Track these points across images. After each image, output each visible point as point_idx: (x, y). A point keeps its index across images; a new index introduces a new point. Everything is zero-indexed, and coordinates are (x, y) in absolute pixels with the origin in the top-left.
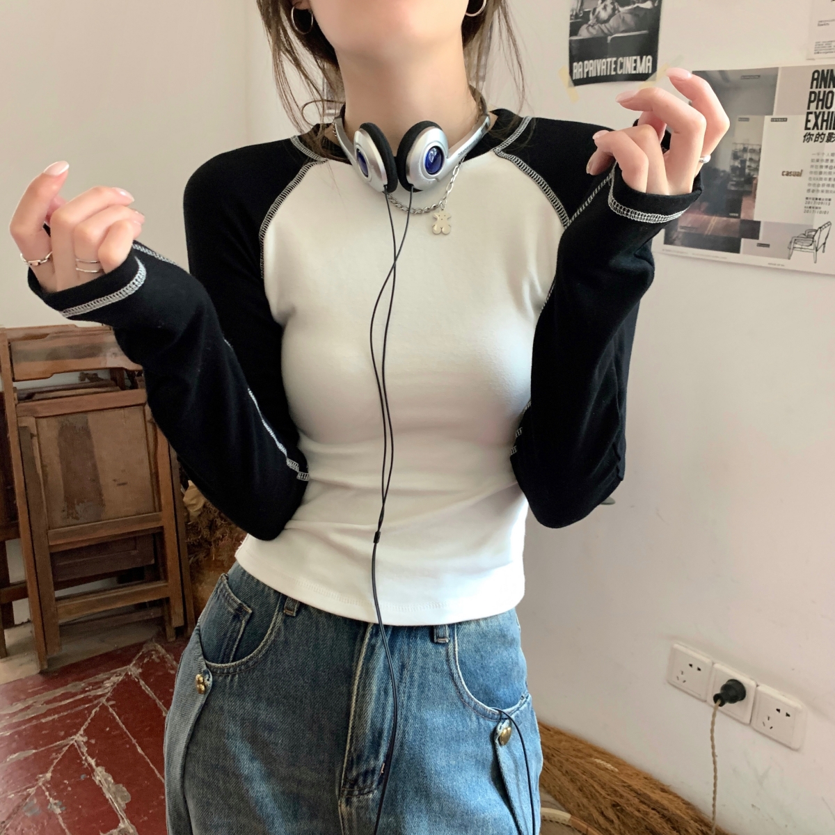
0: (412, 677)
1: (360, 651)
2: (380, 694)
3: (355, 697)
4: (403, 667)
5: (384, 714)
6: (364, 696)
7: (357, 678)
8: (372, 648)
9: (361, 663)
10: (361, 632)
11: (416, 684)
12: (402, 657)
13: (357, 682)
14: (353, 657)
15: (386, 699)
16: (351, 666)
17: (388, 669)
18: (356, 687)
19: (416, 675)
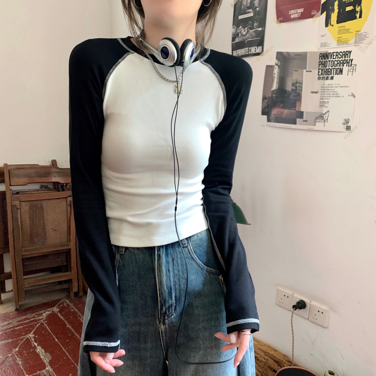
0: (177, 262)
1: (155, 258)
2: (167, 272)
3: (157, 277)
4: (173, 260)
5: (170, 280)
6: (160, 275)
7: (156, 269)
8: (159, 256)
9: (156, 262)
10: (154, 251)
11: (180, 265)
12: (172, 256)
13: (156, 270)
14: (153, 262)
15: (169, 274)
16: (153, 266)
17: (168, 262)
18: (156, 273)
19: (179, 262)
